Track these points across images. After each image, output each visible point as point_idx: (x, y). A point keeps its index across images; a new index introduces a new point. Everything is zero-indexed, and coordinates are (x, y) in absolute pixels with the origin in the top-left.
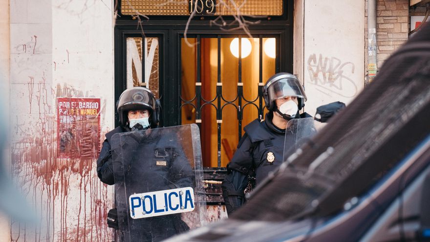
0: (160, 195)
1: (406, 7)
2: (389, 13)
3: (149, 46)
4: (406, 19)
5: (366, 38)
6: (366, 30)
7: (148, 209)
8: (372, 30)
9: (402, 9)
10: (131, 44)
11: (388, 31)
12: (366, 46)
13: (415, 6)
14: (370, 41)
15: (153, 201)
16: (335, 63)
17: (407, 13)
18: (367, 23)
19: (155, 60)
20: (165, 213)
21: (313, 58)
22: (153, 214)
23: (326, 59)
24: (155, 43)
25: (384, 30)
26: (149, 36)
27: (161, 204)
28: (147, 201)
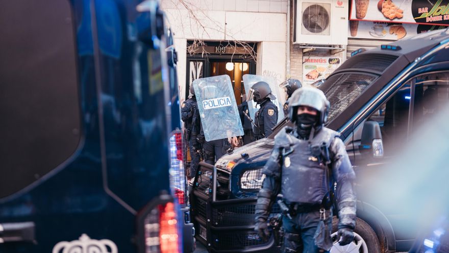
0: (216, 101)
1: (302, 53)
2: (295, 55)
3: (199, 65)
4: (302, 57)
5: (286, 64)
6: (286, 61)
7: (211, 105)
8: (289, 61)
9: (300, 53)
10: (192, 64)
11: (295, 62)
12: (286, 68)
13: (305, 53)
14: (288, 65)
15: (213, 103)
16: (274, 74)
17: (302, 55)
18: (286, 58)
19: (201, 71)
20: (219, 106)
21: (265, 72)
22: (213, 107)
23: (270, 72)
24: (201, 64)
25: (293, 61)
26: (199, 61)
27: (216, 103)
28: (210, 103)
